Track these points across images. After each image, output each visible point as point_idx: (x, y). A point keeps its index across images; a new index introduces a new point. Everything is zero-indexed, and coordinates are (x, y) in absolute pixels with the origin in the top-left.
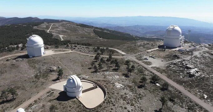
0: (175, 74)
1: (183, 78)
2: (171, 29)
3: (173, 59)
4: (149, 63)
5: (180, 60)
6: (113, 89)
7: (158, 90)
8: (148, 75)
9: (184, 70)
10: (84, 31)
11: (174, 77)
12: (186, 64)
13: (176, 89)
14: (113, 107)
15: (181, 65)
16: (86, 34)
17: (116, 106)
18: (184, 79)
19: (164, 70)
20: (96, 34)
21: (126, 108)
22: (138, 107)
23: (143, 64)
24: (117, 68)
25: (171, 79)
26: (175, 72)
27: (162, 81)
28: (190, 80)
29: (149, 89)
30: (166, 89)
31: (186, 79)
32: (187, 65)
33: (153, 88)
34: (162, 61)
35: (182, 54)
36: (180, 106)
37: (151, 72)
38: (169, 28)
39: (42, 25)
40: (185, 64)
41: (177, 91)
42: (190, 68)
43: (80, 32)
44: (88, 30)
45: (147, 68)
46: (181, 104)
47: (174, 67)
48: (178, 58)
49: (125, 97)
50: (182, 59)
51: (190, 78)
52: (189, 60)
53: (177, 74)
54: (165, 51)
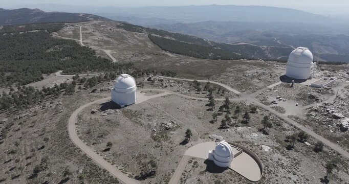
0: (322, 127)
1: (334, 132)
2: (299, 54)
3: (310, 103)
4: (281, 110)
5: (321, 104)
6: (262, 153)
7: (311, 152)
8: (289, 130)
9: (332, 120)
10: (136, 38)
11: (322, 131)
12: (333, 112)
13: (332, 150)
14: (277, 178)
15: (326, 113)
16: (140, 44)
17: (279, 177)
18: (335, 134)
19: (305, 121)
20: (154, 43)
21: (290, 178)
22: (302, 176)
23: (273, 111)
24: (245, 119)
25: (320, 134)
26: (321, 123)
27: (310, 138)
28: (343, 135)
29: (301, 151)
30: (321, 150)
31: (339, 134)
32: (334, 114)
33: (305, 149)
34: (297, 105)
35: (318, 92)
36: (345, 172)
37: (292, 125)
38: (296, 52)
39: (65, 30)
40: (330, 112)
41: (334, 153)
42: (339, 118)
43: (130, 41)
44: (140, 36)
45: (283, 118)
46: (345, 170)
47: (316, 115)
48: (317, 100)
49: (282, 165)
50: (323, 102)
51: (343, 133)
52: (332, 104)
53: (324, 126)
54: (292, 86)
